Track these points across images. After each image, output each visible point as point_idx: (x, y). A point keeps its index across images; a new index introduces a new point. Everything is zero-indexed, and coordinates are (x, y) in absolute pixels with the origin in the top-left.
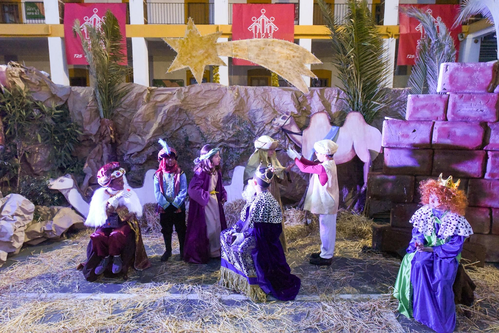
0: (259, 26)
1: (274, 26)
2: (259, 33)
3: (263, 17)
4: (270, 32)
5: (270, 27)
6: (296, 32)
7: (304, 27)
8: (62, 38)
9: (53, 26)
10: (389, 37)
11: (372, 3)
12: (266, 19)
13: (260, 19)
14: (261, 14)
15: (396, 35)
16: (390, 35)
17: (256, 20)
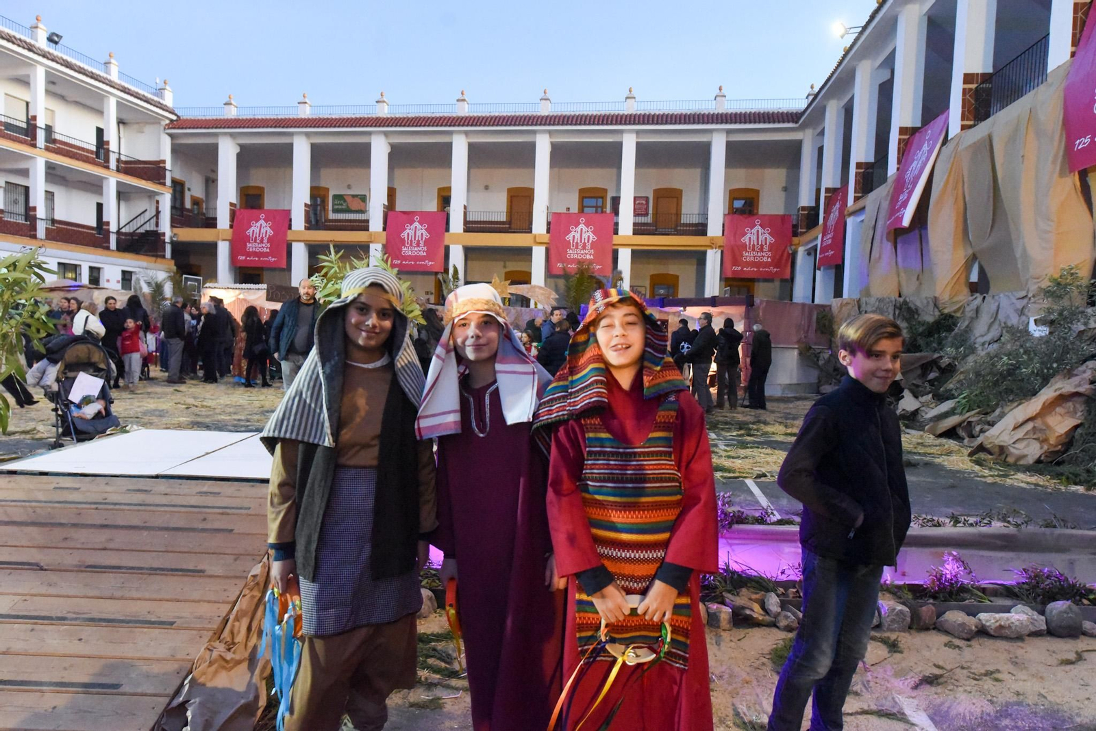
0: (578, 236)
1: (592, 235)
2: (577, 243)
3: (582, 226)
4: (588, 241)
5: (589, 236)
6: (614, 243)
7: (624, 237)
8: (383, 245)
9: (376, 233)
10: (712, 248)
11: (697, 212)
12: (585, 229)
13: (579, 229)
14: (579, 224)
15: (720, 247)
16: (714, 246)
17: (574, 230)
